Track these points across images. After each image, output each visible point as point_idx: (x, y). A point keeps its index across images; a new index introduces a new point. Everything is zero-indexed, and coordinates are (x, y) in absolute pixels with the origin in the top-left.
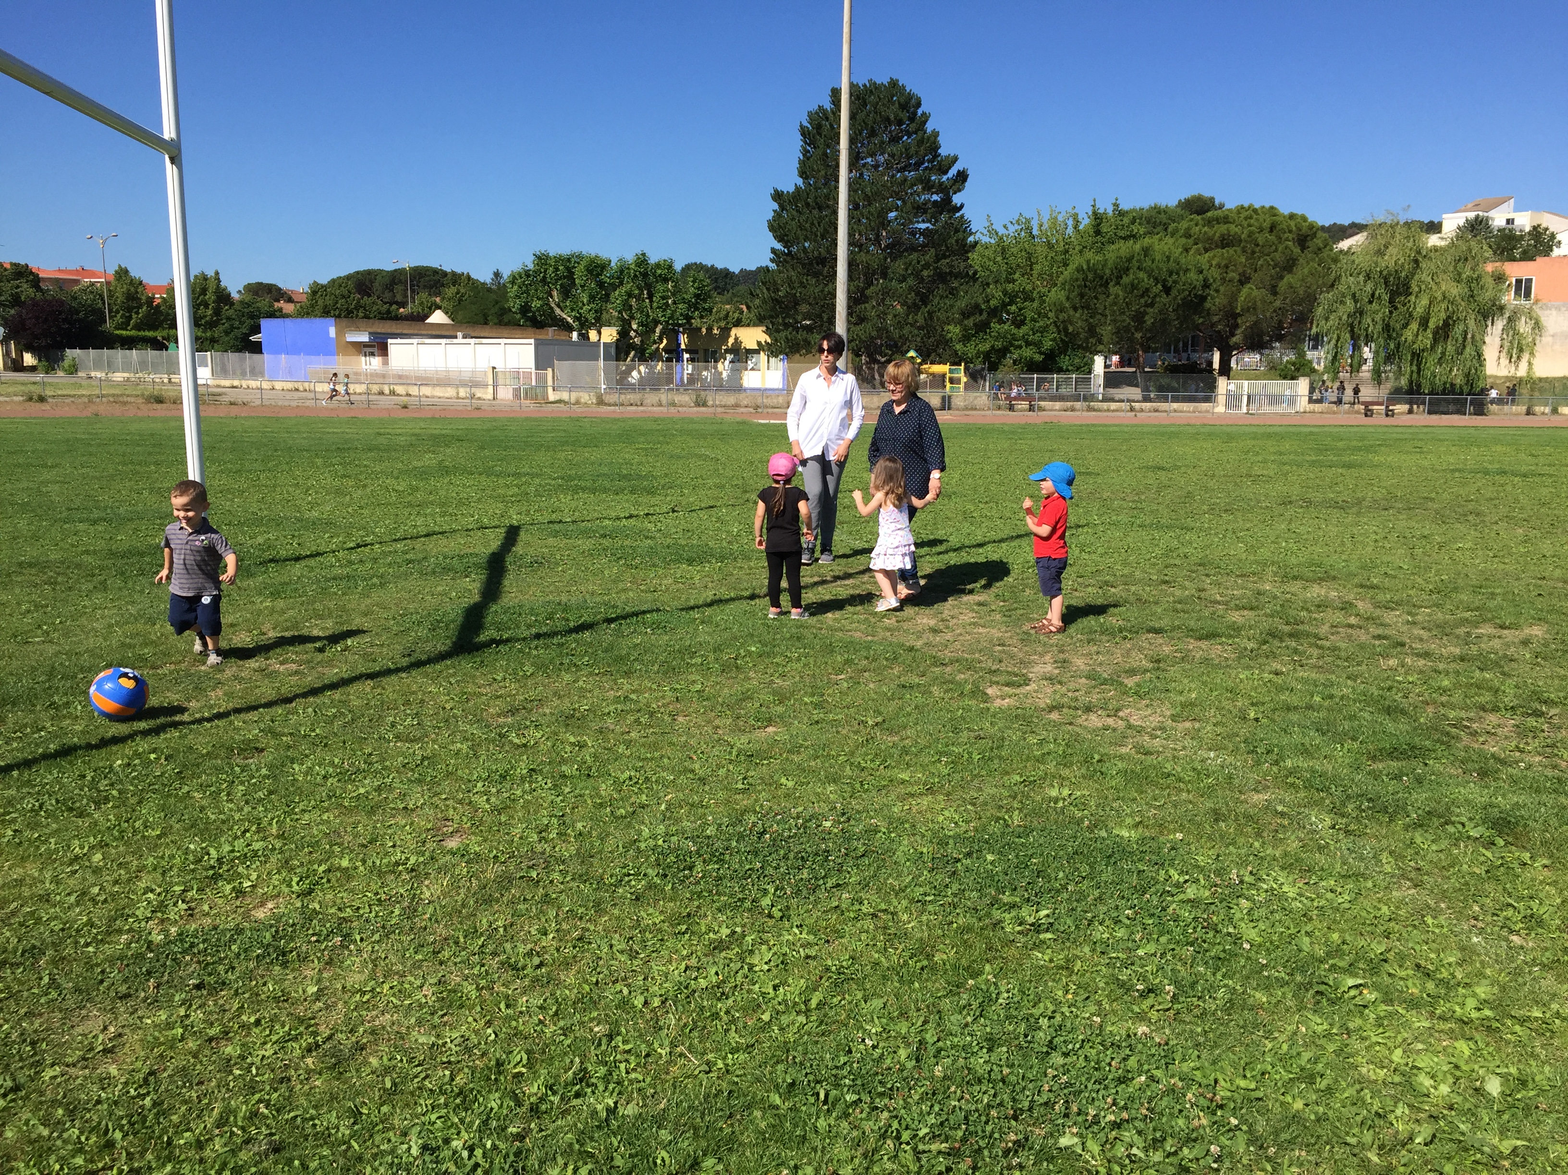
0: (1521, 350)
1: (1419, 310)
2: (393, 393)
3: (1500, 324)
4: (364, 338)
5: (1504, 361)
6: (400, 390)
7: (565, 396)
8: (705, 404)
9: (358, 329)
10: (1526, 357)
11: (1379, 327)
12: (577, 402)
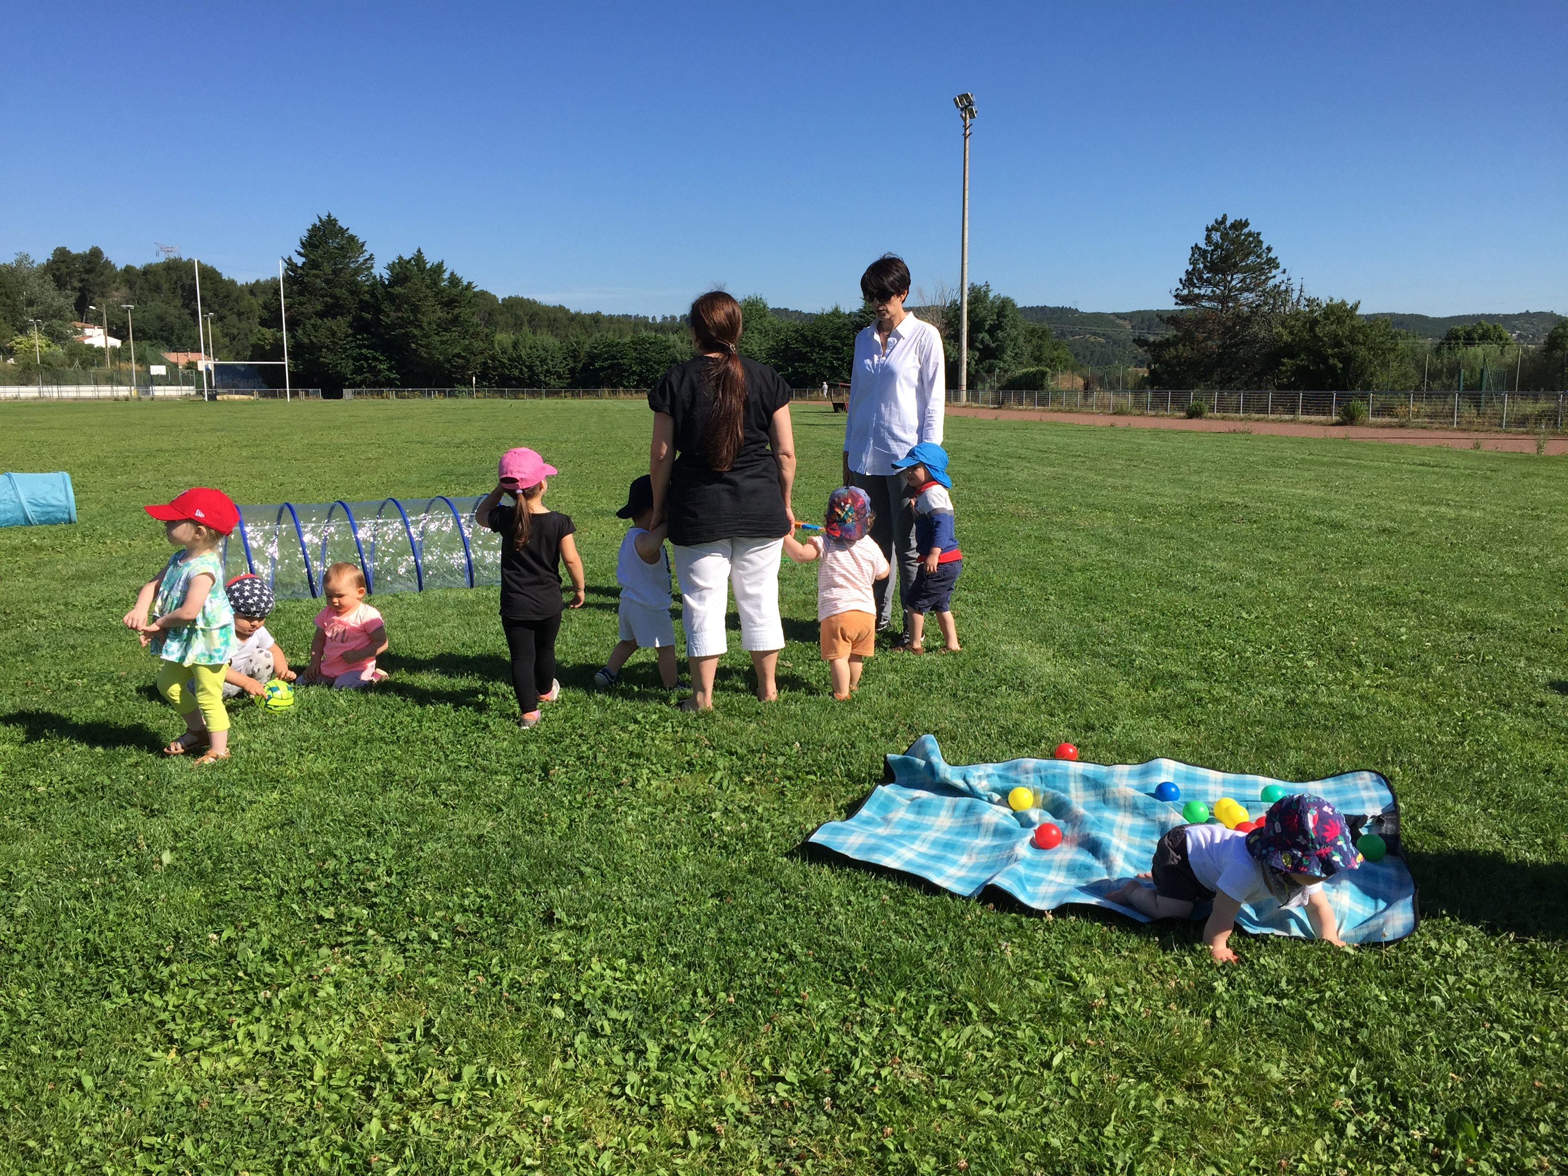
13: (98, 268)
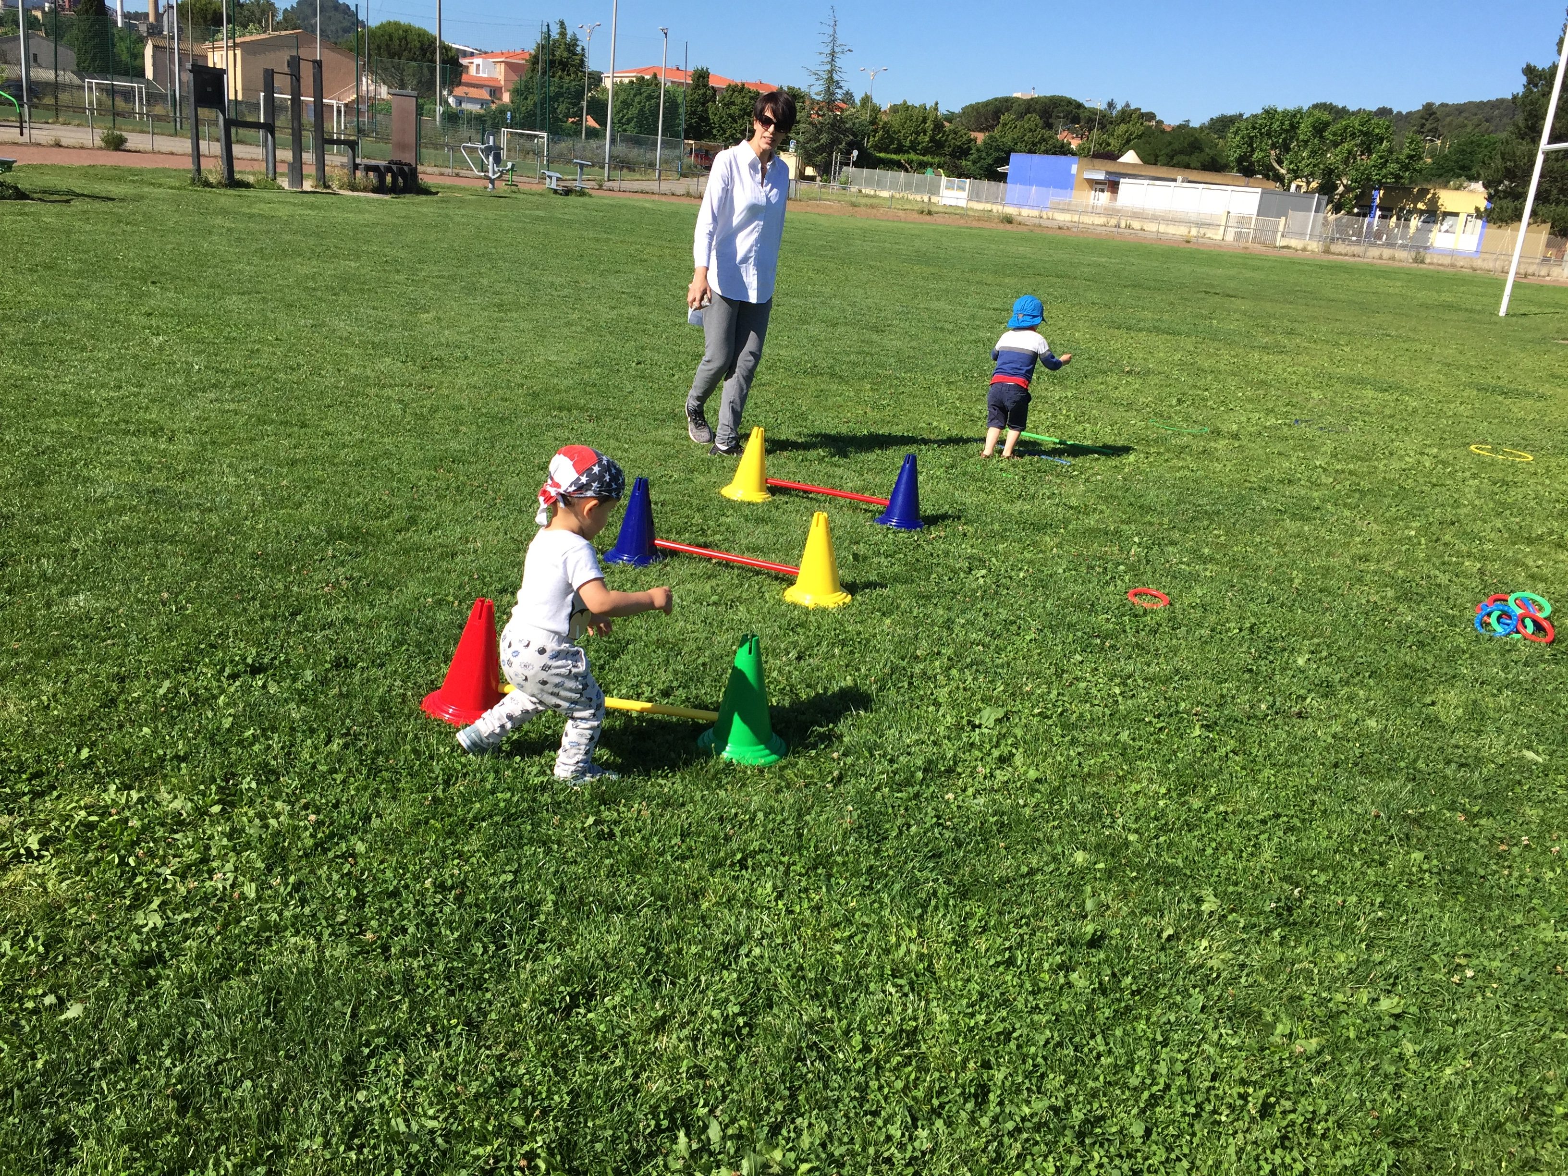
2: (1129, 227)
4: (1101, 176)
6: (1136, 225)
7: (1294, 243)
8: (1422, 262)
9: (1094, 169)
12: (1304, 249)
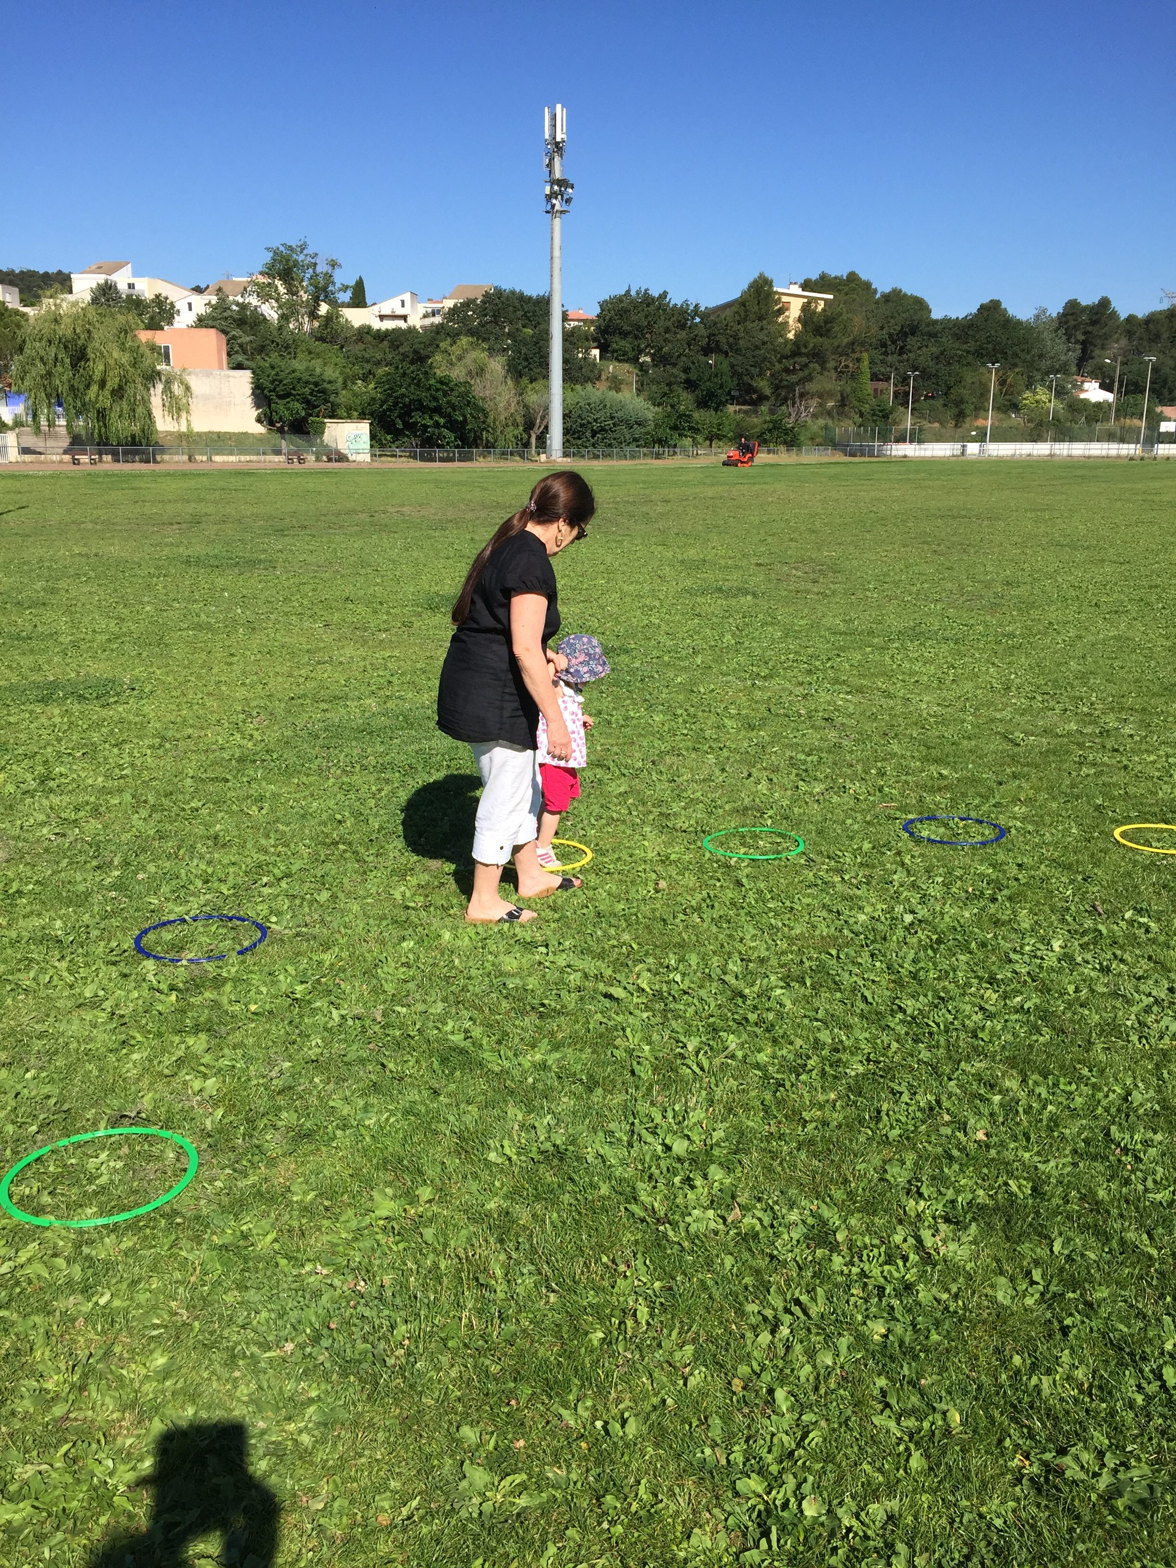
0: (179, 410)
1: (97, 376)
3: (160, 387)
5: (169, 419)
10: (184, 415)
11: (66, 387)
13: (1104, 319)
